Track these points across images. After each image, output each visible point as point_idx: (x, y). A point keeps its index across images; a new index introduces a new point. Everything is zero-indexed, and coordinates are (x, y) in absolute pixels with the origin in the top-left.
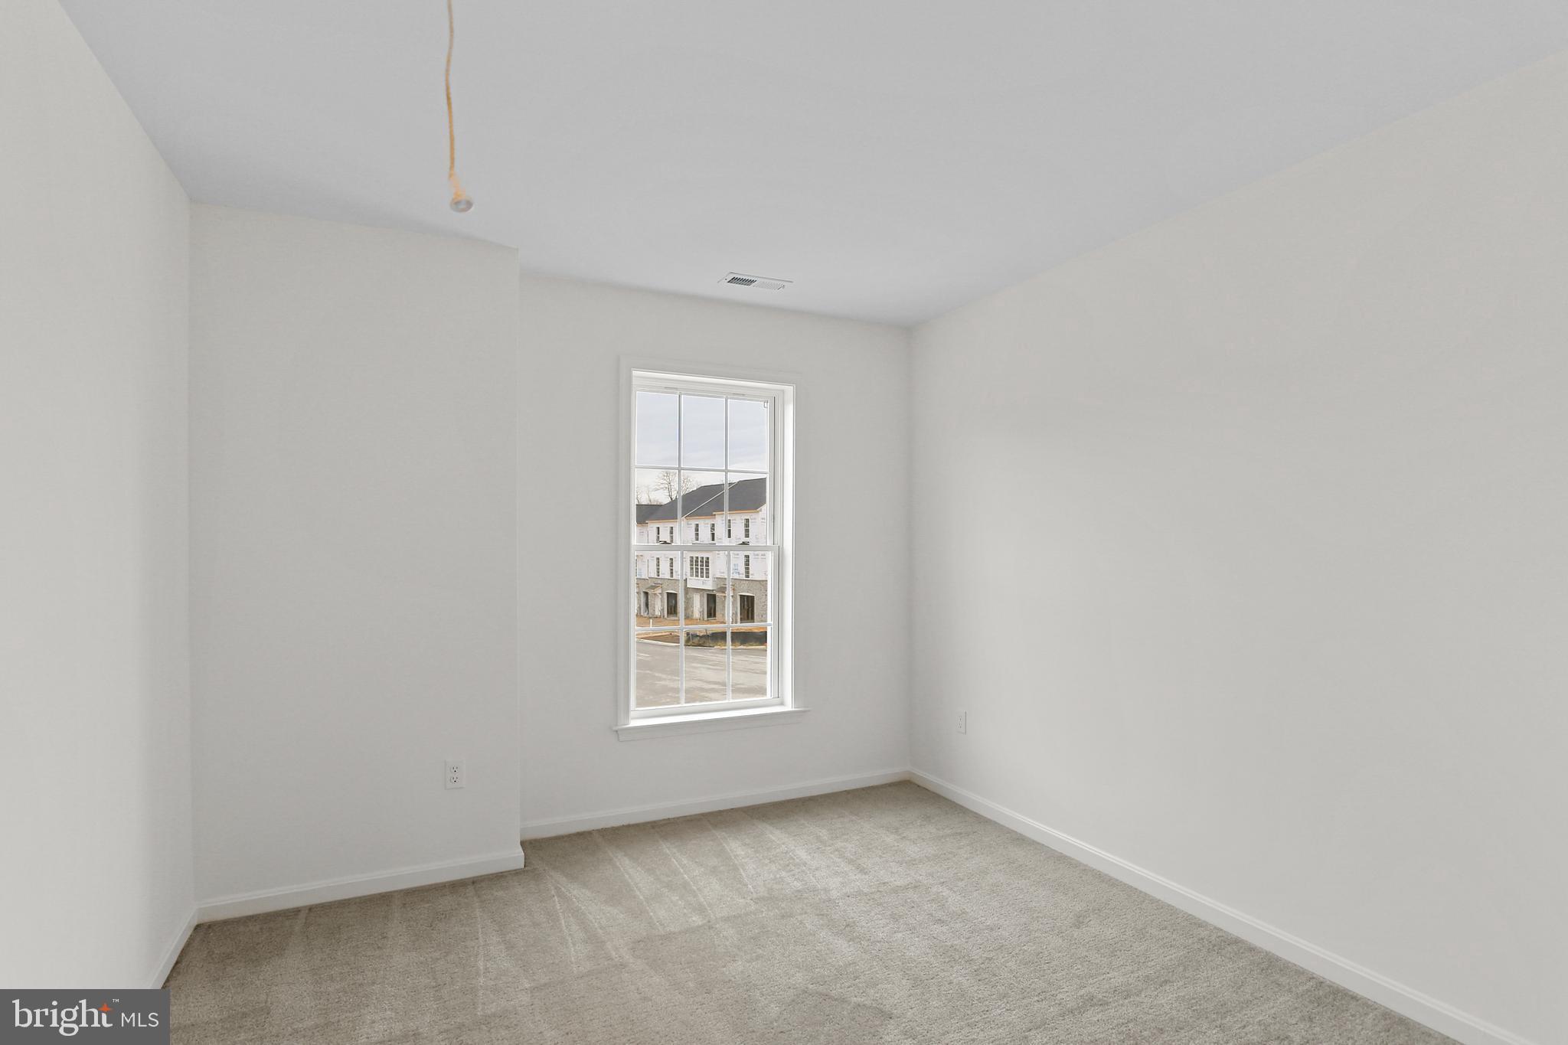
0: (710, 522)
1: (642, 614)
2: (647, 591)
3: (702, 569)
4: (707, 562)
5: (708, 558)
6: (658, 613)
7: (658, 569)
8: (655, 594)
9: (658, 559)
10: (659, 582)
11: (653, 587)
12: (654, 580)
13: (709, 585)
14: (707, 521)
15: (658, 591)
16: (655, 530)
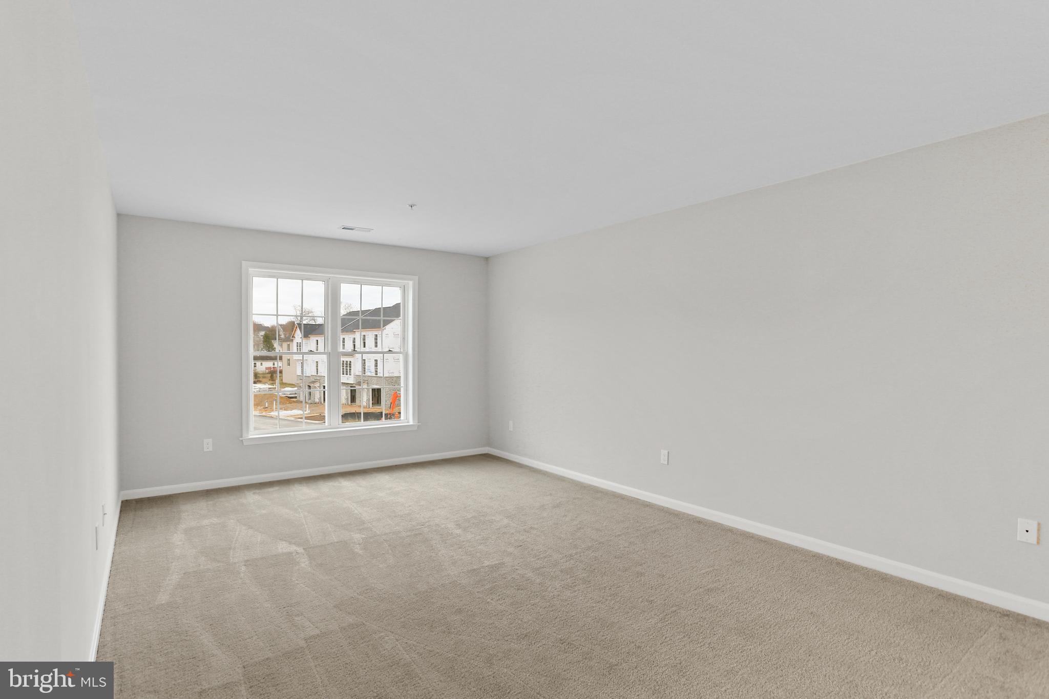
0: (352, 336)
1: (307, 401)
2: (309, 384)
3: (347, 369)
4: (350, 364)
5: (350, 362)
6: (317, 400)
7: (317, 369)
8: (315, 387)
9: (317, 362)
10: (318, 378)
11: (313, 382)
12: (314, 377)
13: (351, 380)
14: (350, 336)
15: (317, 385)
16: (315, 342)
